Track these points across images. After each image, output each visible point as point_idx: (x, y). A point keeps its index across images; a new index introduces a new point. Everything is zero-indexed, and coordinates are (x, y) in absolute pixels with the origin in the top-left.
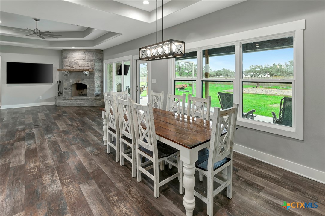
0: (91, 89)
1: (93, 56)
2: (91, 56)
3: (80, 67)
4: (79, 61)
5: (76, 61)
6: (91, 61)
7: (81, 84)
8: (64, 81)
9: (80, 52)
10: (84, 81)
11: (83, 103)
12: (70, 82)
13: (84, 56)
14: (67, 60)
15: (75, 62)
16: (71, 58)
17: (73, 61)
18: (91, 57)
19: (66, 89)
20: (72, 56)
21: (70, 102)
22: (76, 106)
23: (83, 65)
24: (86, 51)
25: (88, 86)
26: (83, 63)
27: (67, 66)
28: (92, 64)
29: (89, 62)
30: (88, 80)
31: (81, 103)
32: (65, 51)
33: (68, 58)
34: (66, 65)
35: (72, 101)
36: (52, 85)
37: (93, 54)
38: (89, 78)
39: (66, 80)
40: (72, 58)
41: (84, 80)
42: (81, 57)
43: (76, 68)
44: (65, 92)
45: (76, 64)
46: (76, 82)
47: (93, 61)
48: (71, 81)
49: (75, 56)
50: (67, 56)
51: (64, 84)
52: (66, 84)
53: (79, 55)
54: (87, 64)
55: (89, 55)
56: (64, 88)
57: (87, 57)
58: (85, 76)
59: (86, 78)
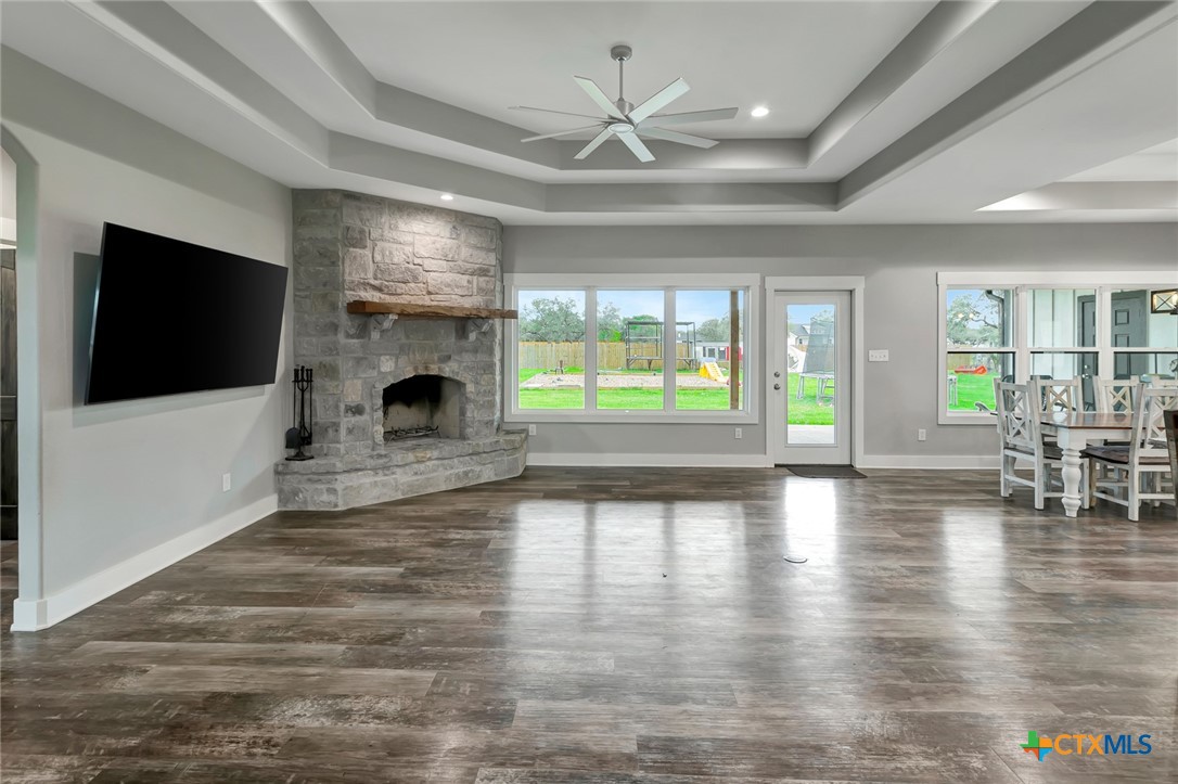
0: (481, 400)
1: (489, 250)
2: (481, 248)
3: (429, 293)
4: (428, 264)
5: (411, 266)
6: (480, 269)
8: (345, 365)
9: (431, 219)
10: (450, 364)
11: (477, 469)
12: (380, 372)
13: (449, 241)
14: (367, 252)
15: (408, 269)
16: (387, 245)
17: (396, 260)
18: (482, 254)
19: (357, 410)
20: (394, 234)
21: (416, 473)
22: (444, 488)
23: (449, 286)
24: (461, 219)
25: (470, 388)
26: (449, 277)
27: (366, 285)
28: (484, 285)
29: (472, 274)
30: (468, 358)
31: (466, 473)
32: (358, 203)
33: (369, 243)
34: (356, 278)
35: (422, 467)
37: (491, 241)
38: (475, 351)
39: (359, 361)
40: (395, 246)
41: (449, 357)
42: (437, 246)
43: (412, 296)
44: (350, 431)
45: (415, 279)
46: (416, 369)
47: (488, 271)
48: (387, 365)
49: (409, 238)
50: (362, 232)
51: (348, 383)
52: (359, 383)
53: (428, 234)
54: (465, 284)
55: (473, 240)
56: (342, 407)
57: (465, 252)
58: (453, 340)
59: (461, 351)
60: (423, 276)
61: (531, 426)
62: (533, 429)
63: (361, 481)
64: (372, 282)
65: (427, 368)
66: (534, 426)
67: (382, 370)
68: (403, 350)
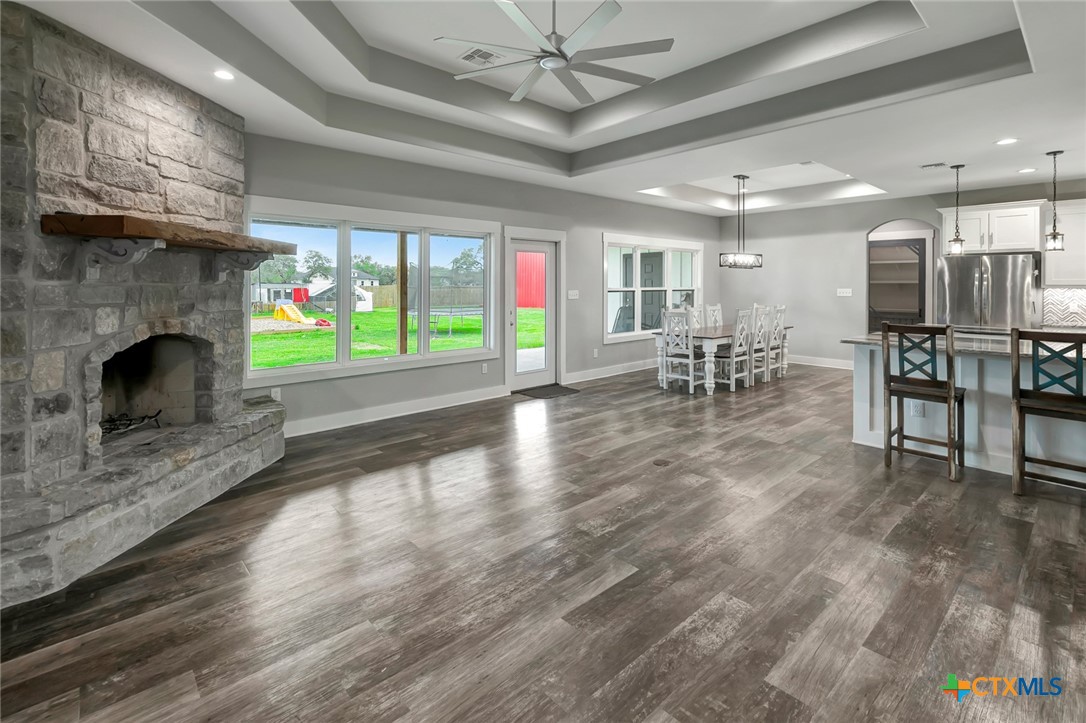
0: (229, 364)
1: (237, 160)
2: (228, 156)
3: (168, 211)
4: (167, 167)
5: (143, 165)
6: (228, 184)
8: (34, 328)
9: (171, 100)
10: (193, 317)
11: (245, 459)
12: (95, 336)
13: (193, 138)
14: (76, 131)
15: (138, 170)
16: (109, 126)
17: (122, 153)
18: (230, 163)
19: (59, 405)
20: (119, 109)
21: (174, 488)
22: (208, 498)
23: (192, 203)
24: (209, 110)
25: (218, 349)
26: (193, 190)
27: (74, 187)
28: (231, 206)
29: (220, 190)
30: (214, 307)
31: (233, 469)
33: (80, 116)
34: (56, 170)
35: (182, 475)
37: (239, 147)
38: (224, 297)
39: (60, 319)
40: (121, 130)
41: (192, 307)
42: (180, 142)
44: (43, 445)
45: (150, 187)
46: (151, 326)
47: (236, 188)
48: (107, 323)
49: (140, 122)
50: (68, 93)
51: (39, 359)
52: (59, 357)
53: (165, 121)
54: (212, 203)
55: (221, 143)
56: (29, 404)
57: (212, 158)
58: (196, 281)
59: (207, 297)
60: (160, 185)
61: (273, 390)
62: (276, 394)
63: (93, 527)
64: (85, 183)
65: (165, 324)
66: (279, 389)
67: (99, 331)
68: (130, 298)
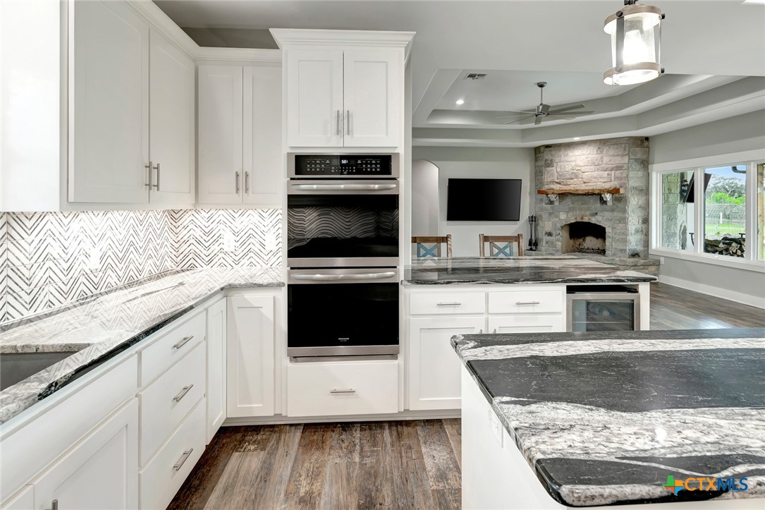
0: (617, 237)
1: (623, 156)
2: (618, 155)
3: (585, 183)
4: (583, 169)
5: (575, 171)
6: (616, 167)
7: (589, 223)
8: (545, 216)
9: (586, 147)
10: (597, 217)
12: (559, 219)
13: (595, 156)
14: (554, 168)
15: (573, 173)
16: (563, 163)
17: (567, 170)
18: (619, 158)
19: (550, 234)
20: (566, 158)
23: (596, 178)
24: (603, 143)
25: (608, 230)
26: (596, 174)
27: (553, 182)
28: (619, 175)
29: (611, 170)
30: (608, 215)
32: (550, 149)
33: (555, 164)
34: (549, 180)
36: (516, 224)
37: (625, 150)
38: (613, 210)
39: (550, 214)
40: (567, 163)
41: (596, 214)
42: (589, 159)
43: (575, 185)
44: (547, 243)
45: (577, 177)
46: (576, 219)
47: (622, 167)
48: (563, 216)
49: (573, 159)
50: (552, 160)
51: (546, 223)
52: (550, 223)
53: (583, 155)
54: (606, 176)
55: (612, 152)
56: (544, 232)
57: (606, 159)
58: (599, 205)
59: (603, 211)
60: (581, 175)
61: (661, 257)
64: (556, 180)
65: (582, 218)
66: (663, 258)
67: (561, 218)
68: (571, 209)
